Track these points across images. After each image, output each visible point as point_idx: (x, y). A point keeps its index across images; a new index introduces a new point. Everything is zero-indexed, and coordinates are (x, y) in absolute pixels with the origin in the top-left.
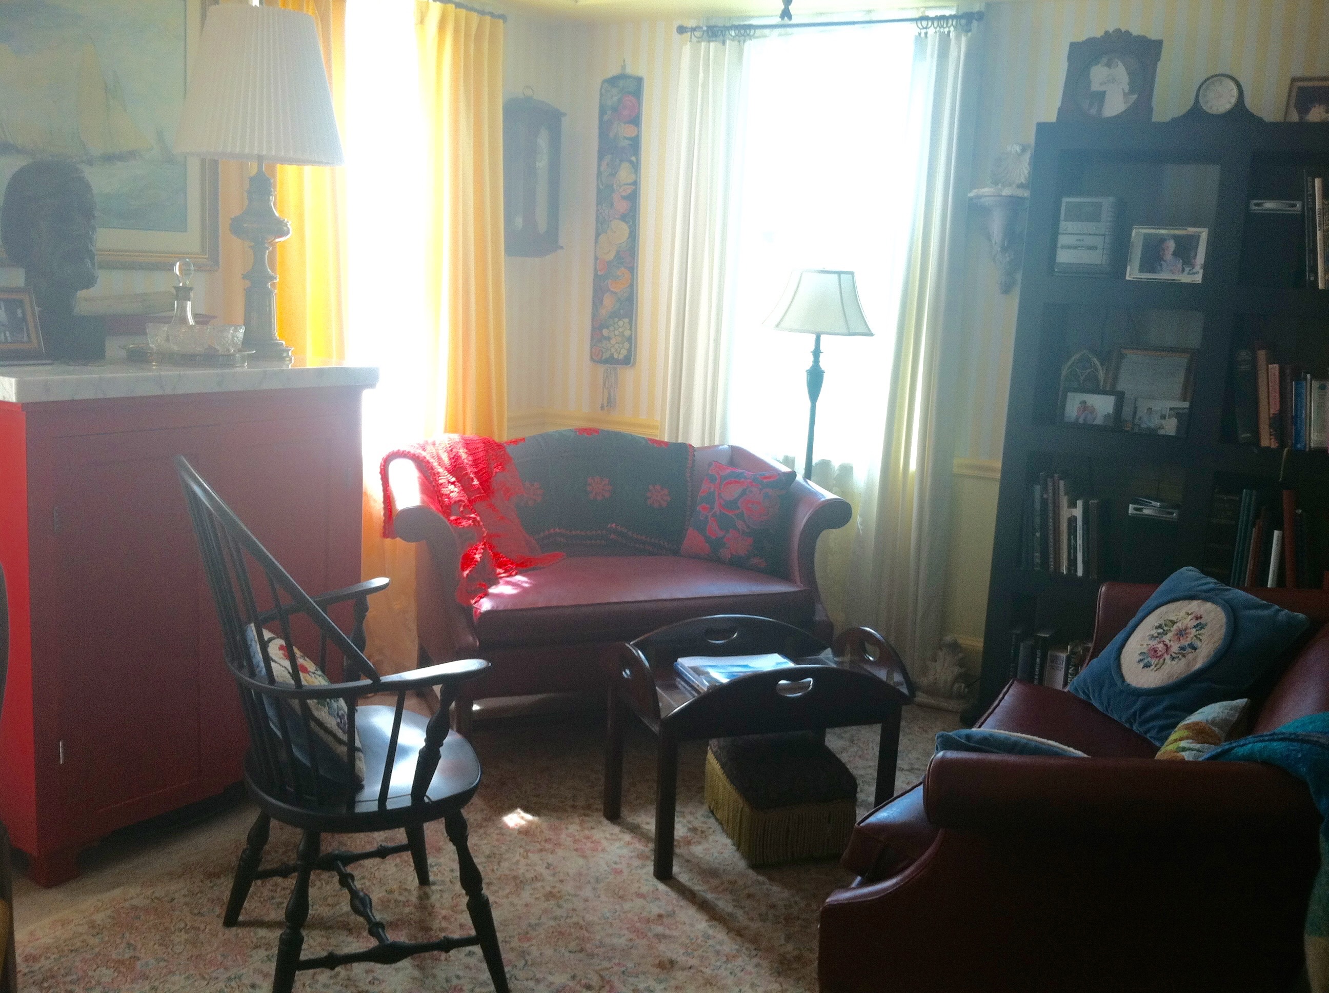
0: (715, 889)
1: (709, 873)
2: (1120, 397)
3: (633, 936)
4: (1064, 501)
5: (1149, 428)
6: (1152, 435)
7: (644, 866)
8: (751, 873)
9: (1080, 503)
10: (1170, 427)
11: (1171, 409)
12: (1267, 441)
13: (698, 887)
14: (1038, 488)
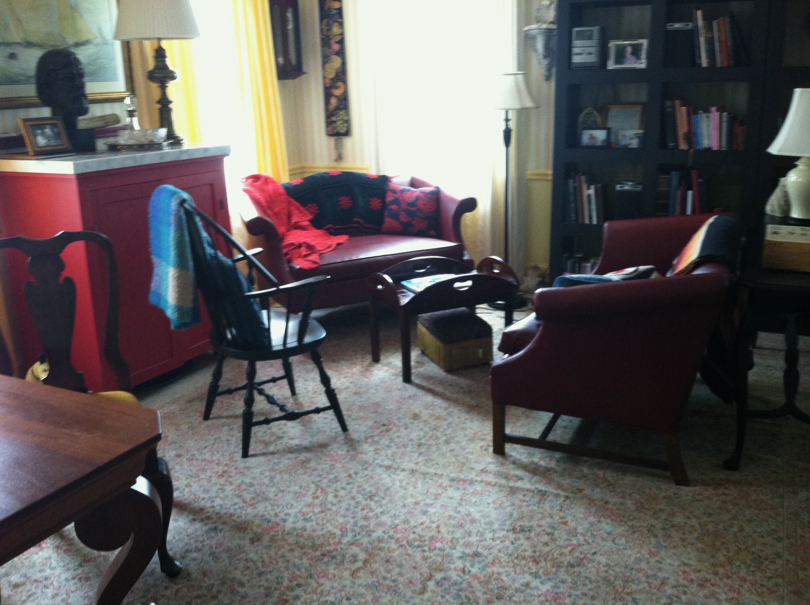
0: (433, 384)
1: (429, 378)
2: (609, 130)
3: (399, 404)
4: (585, 186)
5: (625, 145)
6: (626, 149)
7: (396, 379)
8: (450, 377)
9: (593, 187)
10: (634, 144)
11: (635, 134)
12: (683, 146)
13: (424, 383)
14: (571, 182)
